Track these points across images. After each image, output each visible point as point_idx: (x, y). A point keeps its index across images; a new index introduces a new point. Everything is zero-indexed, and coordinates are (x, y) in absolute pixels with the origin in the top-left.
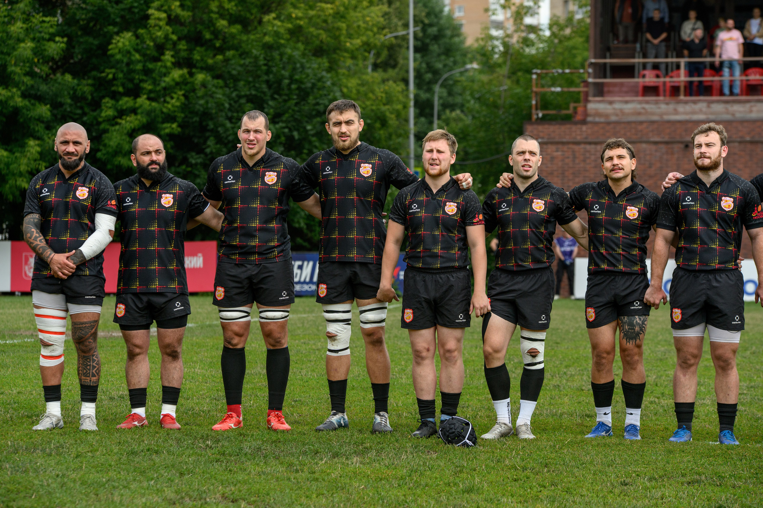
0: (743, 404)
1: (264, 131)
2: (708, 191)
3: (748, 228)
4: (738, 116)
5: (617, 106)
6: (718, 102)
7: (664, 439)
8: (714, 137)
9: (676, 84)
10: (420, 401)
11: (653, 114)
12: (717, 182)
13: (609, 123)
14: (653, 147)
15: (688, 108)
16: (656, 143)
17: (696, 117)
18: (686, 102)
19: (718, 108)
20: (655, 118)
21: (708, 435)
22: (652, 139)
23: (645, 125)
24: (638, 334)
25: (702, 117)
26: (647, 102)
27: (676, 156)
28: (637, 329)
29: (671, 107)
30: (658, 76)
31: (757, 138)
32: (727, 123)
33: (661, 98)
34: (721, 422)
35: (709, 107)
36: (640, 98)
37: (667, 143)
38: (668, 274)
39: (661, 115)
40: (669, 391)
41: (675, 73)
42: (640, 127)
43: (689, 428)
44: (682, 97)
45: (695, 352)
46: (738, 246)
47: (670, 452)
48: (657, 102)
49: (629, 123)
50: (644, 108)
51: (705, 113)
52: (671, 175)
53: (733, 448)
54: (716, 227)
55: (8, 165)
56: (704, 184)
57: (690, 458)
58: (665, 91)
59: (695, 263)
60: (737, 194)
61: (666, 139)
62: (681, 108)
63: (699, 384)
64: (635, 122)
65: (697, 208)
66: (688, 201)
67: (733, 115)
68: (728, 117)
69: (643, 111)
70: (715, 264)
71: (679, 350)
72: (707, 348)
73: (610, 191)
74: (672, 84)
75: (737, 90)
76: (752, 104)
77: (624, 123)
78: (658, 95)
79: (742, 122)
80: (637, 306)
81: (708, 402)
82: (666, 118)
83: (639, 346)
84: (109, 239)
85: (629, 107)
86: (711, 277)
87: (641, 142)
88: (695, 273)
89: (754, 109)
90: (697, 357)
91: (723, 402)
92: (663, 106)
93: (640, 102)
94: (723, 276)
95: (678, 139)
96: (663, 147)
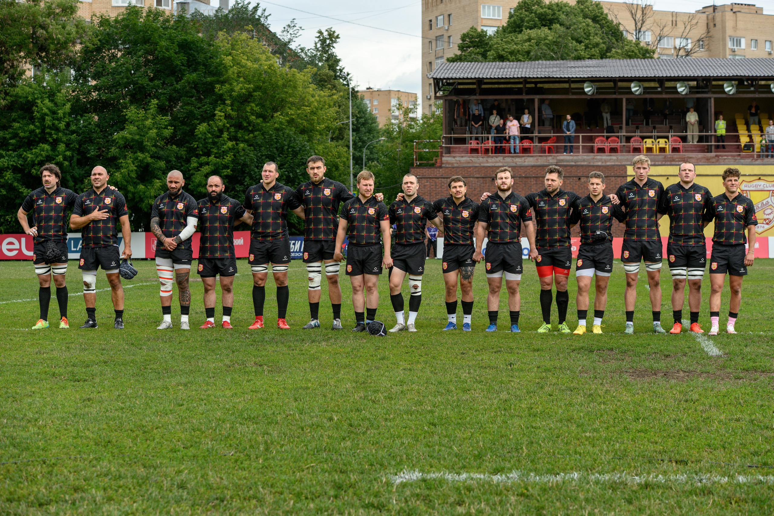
0: (522, 311)
1: (274, 172)
2: (504, 202)
3: (524, 221)
4: (518, 164)
5: (457, 159)
6: (508, 156)
7: (483, 330)
9: (487, 148)
10: (356, 313)
11: (476, 163)
12: (508, 198)
13: (453, 168)
14: (476, 180)
15: (493, 160)
16: (478, 178)
17: (497, 165)
18: (492, 157)
19: (508, 160)
20: (477, 165)
21: (505, 328)
22: (476, 176)
23: (472, 169)
24: (470, 276)
25: (500, 164)
26: (473, 157)
27: (488, 184)
28: (469, 273)
29: (485, 159)
30: (478, 144)
31: (528, 175)
32: (513, 168)
33: (480, 155)
34: (512, 321)
35: (504, 159)
36: (469, 155)
37: (483, 178)
38: (484, 246)
39: (480, 164)
40: (485, 305)
41: (486, 142)
42: (469, 170)
43: (495, 324)
44: (490, 154)
45: (498, 285)
46: (519, 230)
47: (486, 337)
48: (478, 157)
49: (464, 167)
50: (471, 160)
51: (503, 162)
52: (485, 194)
53: (517, 334)
54: (508, 221)
55: (144, 193)
56: (502, 198)
57: (496, 339)
58: (482, 151)
59: (497, 239)
60: (518, 204)
61: (483, 176)
62: (490, 160)
63: (500, 301)
64: (467, 167)
65: (499, 210)
66: (494, 207)
67: (516, 163)
68: (514, 164)
70: (507, 240)
71: (490, 284)
72: (504, 283)
73: (454, 203)
74: (485, 148)
75: (518, 151)
76: (526, 158)
77: (461, 167)
78: (478, 153)
79: (520, 167)
80: (469, 261)
81: (505, 310)
82: (482, 165)
83: (470, 283)
84: (194, 230)
85: (464, 159)
86: (505, 246)
87: (470, 178)
88: (498, 244)
89: (526, 160)
90: (499, 287)
91: (513, 310)
92: (481, 159)
93: (469, 157)
94: (512, 246)
95: (488, 176)
96: (481, 180)
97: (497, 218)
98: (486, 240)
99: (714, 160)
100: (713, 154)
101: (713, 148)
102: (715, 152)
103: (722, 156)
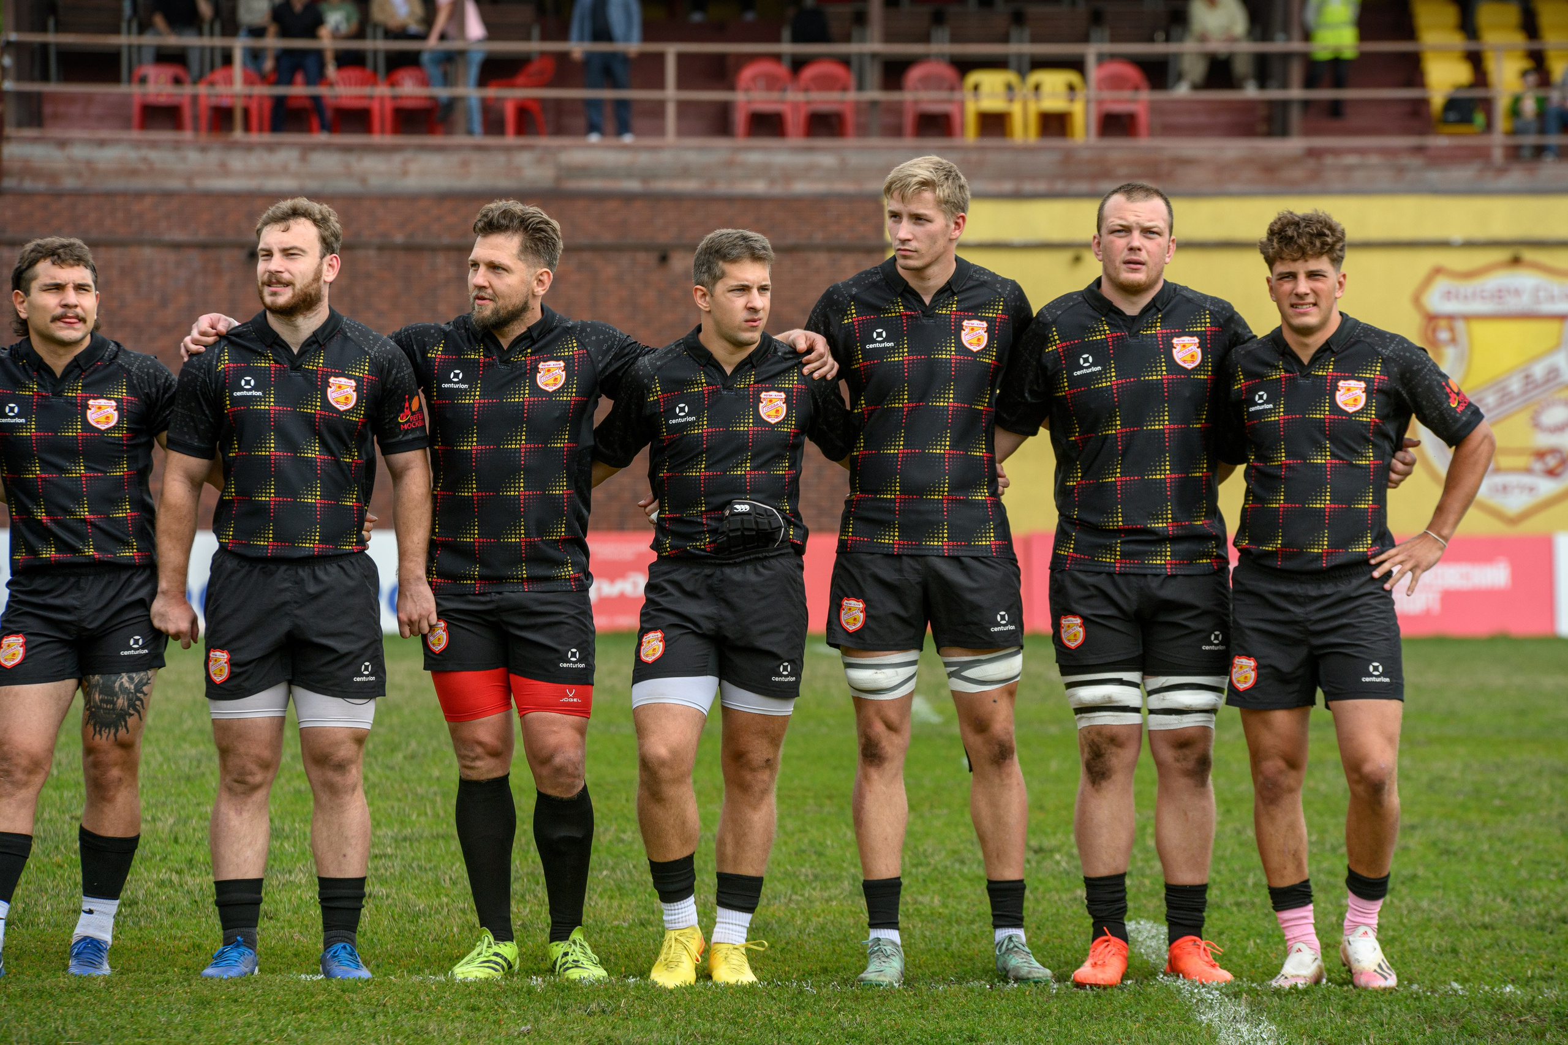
0: (382, 881)
2: (295, 362)
3: (389, 451)
4: (376, 183)
5: (79, 152)
6: (326, 147)
7: (190, 972)
8: (304, 233)
9: (225, 102)
11: (169, 174)
12: (317, 342)
13: (58, 195)
14: (171, 257)
15: (255, 161)
16: (177, 246)
17: (273, 184)
18: (249, 148)
19: (327, 163)
20: (175, 184)
21: (298, 959)
22: (168, 237)
23: (148, 202)
24: (123, 715)
25: (287, 184)
26: (154, 145)
27: (227, 279)
28: (121, 702)
29: (213, 157)
30: (177, 81)
31: (420, 239)
32: (346, 202)
33: (188, 135)
34: (327, 927)
35: (303, 159)
36: (136, 134)
37: (204, 246)
39: (190, 177)
40: (202, 855)
41: (219, 74)
42: (136, 207)
43: (251, 943)
44: (238, 134)
45: (266, 754)
46: (366, 496)
47: (204, 1003)
48: (177, 146)
49: (109, 195)
50: (145, 159)
51: (296, 175)
53: (356, 986)
54: (313, 452)
56: (285, 347)
57: (251, 1016)
58: (196, 118)
59: (265, 543)
60: (364, 370)
61: (202, 235)
62: (237, 161)
63: (275, 834)
64: (124, 194)
65: (269, 404)
66: (248, 387)
67: (363, 180)
68: (350, 186)
69: (143, 166)
70: (311, 545)
71: (224, 752)
74: (214, 101)
76: (408, 155)
77: (97, 195)
78: (179, 127)
79: (386, 198)
80: (136, 646)
81: (300, 878)
82: (200, 184)
83: (127, 746)
85: (109, 156)
86: (304, 573)
87: (141, 243)
88: (267, 563)
89: (414, 167)
90: (268, 766)
91: (333, 873)
92: (193, 157)
93: (137, 145)
94: (333, 569)
95: (230, 236)
96: (195, 258)
97: (260, 441)
98: (206, 545)
99: (1297, 173)
100: (1294, 145)
101: (1295, 116)
102: (1308, 132)
103: (1335, 152)
